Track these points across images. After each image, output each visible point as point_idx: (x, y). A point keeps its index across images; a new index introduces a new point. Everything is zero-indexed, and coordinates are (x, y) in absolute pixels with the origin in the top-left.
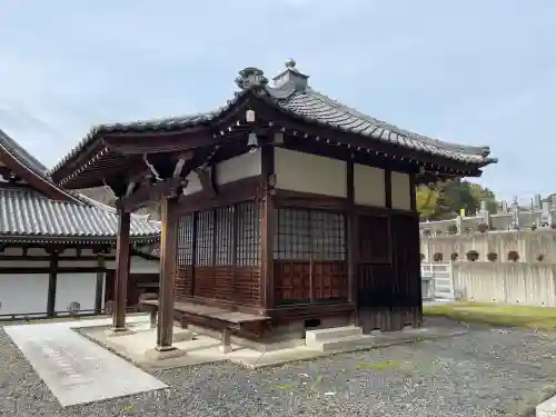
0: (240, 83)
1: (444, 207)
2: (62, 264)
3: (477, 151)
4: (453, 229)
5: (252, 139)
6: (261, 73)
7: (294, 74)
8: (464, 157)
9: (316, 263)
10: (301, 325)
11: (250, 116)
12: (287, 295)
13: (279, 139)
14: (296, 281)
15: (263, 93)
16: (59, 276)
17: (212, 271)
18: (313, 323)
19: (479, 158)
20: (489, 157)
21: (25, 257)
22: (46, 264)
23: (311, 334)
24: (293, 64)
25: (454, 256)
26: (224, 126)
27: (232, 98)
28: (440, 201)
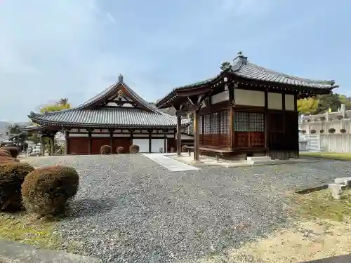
0: (222, 68)
1: (322, 108)
2: (153, 136)
3: (329, 83)
4: (323, 118)
5: (226, 87)
6: (229, 64)
7: (242, 57)
8: (321, 86)
9: (251, 132)
10: (245, 155)
11: (226, 79)
12: (239, 144)
13: (236, 86)
14: (244, 139)
15: (230, 71)
16: (152, 140)
17: (211, 136)
18: (250, 155)
19: (329, 86)
20: (334, 85)
21: (141, 133)
22: (148, 136)
23: (249, 158)
24: (241, 53)
25: (322, 131)
26: (216, 83)
27: (219, 74)
28: (320, 105)
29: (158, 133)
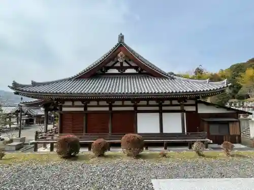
2: (164, 108)
16: (163, 114)
21: (148, 105)
29: (171, 105)
